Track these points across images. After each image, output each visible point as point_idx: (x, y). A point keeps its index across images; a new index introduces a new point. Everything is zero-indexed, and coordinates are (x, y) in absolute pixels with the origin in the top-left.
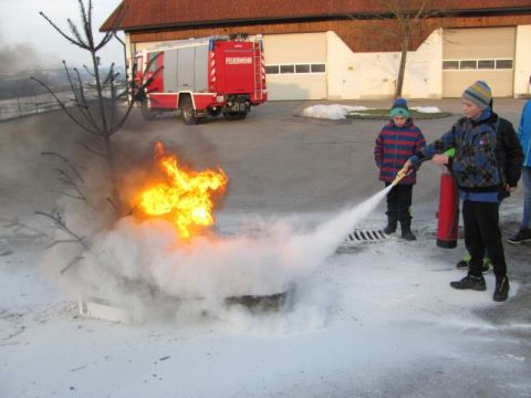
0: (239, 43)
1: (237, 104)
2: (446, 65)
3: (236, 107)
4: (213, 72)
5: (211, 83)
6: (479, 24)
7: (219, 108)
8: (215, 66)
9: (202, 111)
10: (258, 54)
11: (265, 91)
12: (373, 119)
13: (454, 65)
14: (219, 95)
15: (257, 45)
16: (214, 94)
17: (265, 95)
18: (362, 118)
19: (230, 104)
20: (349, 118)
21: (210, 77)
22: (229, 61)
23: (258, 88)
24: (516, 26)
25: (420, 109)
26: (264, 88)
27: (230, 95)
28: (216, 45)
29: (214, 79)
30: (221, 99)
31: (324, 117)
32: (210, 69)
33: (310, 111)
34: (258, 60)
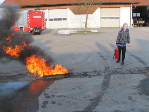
0: (37, 12)
1: (37, 30)
2: (101, 18)
3: (37, 31)
4: (29, 20)
5: (28, 24)
6: (110, 7)
7: (31, 31)
8: (29, 19)
9: (26, 32)
10: (43, 15)
11: (45, 26)
12: (78, 34)
13: (104, 18)
14: (31, 27)
15: (43, 12)
16: (29, 27)
17: (45, 27)
18: (75, 34)
19: (35, 30)
20: (71, 34)
21: (28, 22)
22: (34, 17)
23: (43, 25)
24: (120, 8)
25: (92, 31)
26: (45, 25)
27: (34, 27)
28: (30, 12)
29: (29, 23)
30: (32, 29)
31: (63, 34)
32: (28, 19)
33: (60, 32)
34: (43, 17)
